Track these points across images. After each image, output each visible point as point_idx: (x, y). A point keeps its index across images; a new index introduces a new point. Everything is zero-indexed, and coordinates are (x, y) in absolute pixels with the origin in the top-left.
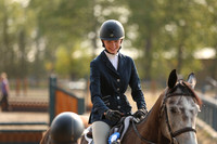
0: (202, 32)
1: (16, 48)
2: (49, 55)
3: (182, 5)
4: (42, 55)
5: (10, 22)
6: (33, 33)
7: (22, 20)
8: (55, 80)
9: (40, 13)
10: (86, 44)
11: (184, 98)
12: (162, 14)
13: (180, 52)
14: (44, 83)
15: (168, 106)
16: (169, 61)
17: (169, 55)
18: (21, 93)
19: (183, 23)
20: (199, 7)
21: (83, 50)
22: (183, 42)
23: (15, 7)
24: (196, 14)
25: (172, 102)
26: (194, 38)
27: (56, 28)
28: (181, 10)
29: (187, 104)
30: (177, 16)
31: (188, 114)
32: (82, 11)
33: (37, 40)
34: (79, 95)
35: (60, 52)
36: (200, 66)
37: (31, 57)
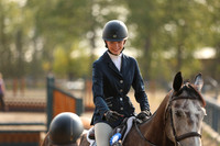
0: (202, 32)
1: (13, 47)
2: (46, 54)
3: (181, 5)
4: (39, 55)
5: (7, 22)
6: (31, 33)
7: (19, 19)
8: (53, 80)
9: (38, 13)
10: (84, 44)
11: (190, 102)
12: (161, 13)
13: (179, 52)
14: (42, 83)
15: (174, 109)
16: (168, 61)
17: (168, 54)
18: (19, 93)
19: (182, 23)
20: (198, 6)
21: (82, 50)
22: (183, 41)
23: (12, 6)
24: (195, 13)
25: (177, 106)
26: (193, 38)
27: (54, 27)
28: (180, 10)
29: (193, 108)
30: (177, 16)
31: (194, 118)
32: (80, 11)
33: (34, 39)
34: (78, 95)
35: (58, 52)
36: (199, 66)
37: (28, 56)
